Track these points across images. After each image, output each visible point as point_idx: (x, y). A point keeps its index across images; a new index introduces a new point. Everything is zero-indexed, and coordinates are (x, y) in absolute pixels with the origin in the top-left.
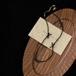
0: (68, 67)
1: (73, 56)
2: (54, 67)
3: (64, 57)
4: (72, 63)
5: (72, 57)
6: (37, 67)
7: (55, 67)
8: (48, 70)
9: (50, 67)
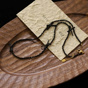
0: (51, 83)
1: (71, 72)
2: (30, 72)
3: (55, 67)
4: (62, 82)
5: (67, 74)
6: (6, 56)
7: (32, 72)
8: (19, 71)
9: (25, 68)
